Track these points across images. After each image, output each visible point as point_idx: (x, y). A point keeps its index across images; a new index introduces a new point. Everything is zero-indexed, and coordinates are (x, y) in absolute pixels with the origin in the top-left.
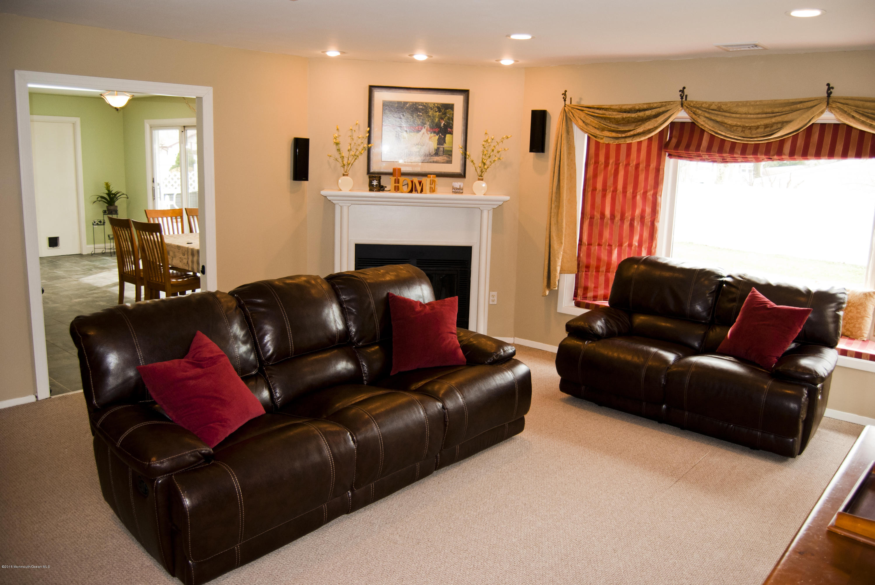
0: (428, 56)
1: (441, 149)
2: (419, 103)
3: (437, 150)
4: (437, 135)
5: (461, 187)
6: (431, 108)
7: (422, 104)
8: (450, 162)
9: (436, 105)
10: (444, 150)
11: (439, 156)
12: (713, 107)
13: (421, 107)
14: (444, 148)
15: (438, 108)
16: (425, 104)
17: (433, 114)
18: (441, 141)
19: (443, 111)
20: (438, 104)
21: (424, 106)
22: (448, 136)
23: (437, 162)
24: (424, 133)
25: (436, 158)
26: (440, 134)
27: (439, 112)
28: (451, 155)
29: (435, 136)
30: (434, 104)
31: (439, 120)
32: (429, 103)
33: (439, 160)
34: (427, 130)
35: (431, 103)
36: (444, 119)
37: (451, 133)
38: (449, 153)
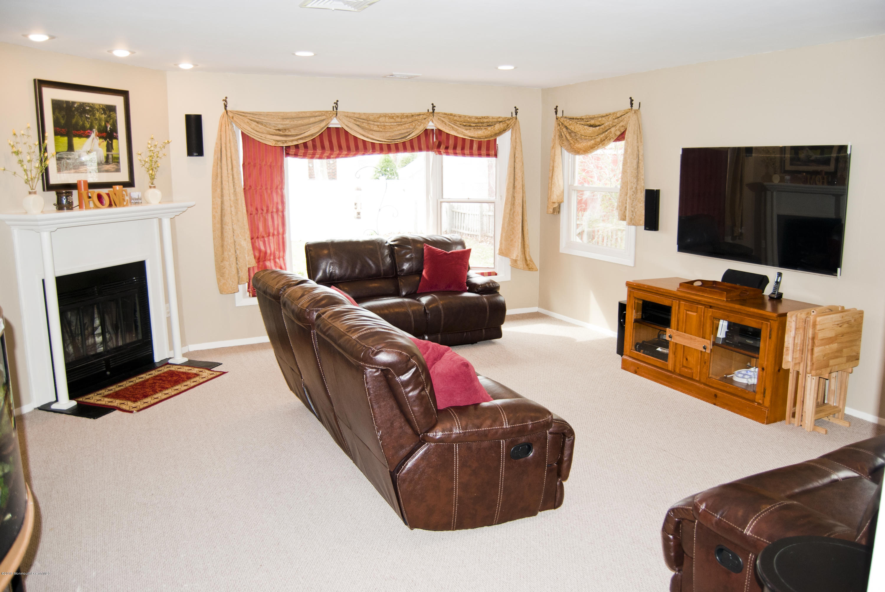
0: (130, 51)
1: (110, 156)
2: (85, 103)
3: (107, 157)
4: (106, 140)
5: (140, 196)
6: (97, 109)
7: (88, 105)
8: (118, 170)
9: (101, 106)
10: (112, 157)
11: (110, 164)
12: (363, 117)
13: (89, 108)
14: (112, 155)
15: (103, 109)
16: (91, 105)
17: (99, 116)
18: (109, 148)
19: (108, 113)
20: (102, 105)
21: (90, 107)
22: (114, 141)
23: (107, 171)
24: (93, 139)
25: (107, 167)
26: (108, 140)
27: (105, 115)
28: (119, 163)
29: (103, 142)
30: (100, 105)
31: (105, 124)
32: (95, 104)
33: (110, 169)
34: (96, 135)
35: (97, 104)
36: (110, 123)
37: (116, 138)
38: (116, 160)
